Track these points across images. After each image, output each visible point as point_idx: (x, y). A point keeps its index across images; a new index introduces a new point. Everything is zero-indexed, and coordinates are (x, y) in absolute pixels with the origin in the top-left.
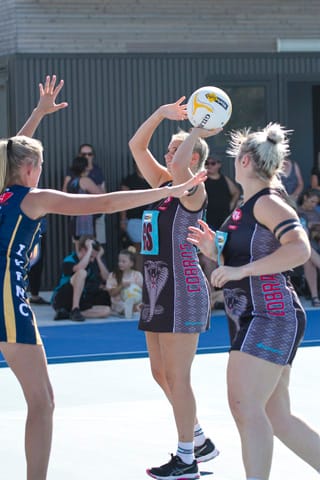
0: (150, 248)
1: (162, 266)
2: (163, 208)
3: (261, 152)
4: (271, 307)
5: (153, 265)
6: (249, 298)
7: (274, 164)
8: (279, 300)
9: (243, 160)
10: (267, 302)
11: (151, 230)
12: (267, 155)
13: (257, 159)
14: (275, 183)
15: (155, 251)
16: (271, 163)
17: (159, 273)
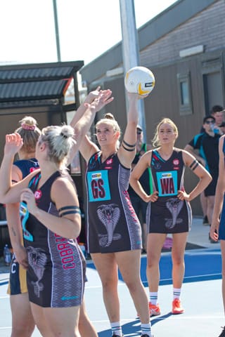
0: (102, 196)
1: (114, 207)
2: (109, 168)
3: (55, 143)
4: (65, 261)
5: (107, 207)
6: (48, 254)
7: (64, 152)
8: (71, 255)
9: (41, 146)
10: (63, 257)
11: (102, 184)
12: (58, 146)
13: (51, 147)
14: (63, 167)
15: (108, 197)
16: (61, 152)
17: (112, 212)
